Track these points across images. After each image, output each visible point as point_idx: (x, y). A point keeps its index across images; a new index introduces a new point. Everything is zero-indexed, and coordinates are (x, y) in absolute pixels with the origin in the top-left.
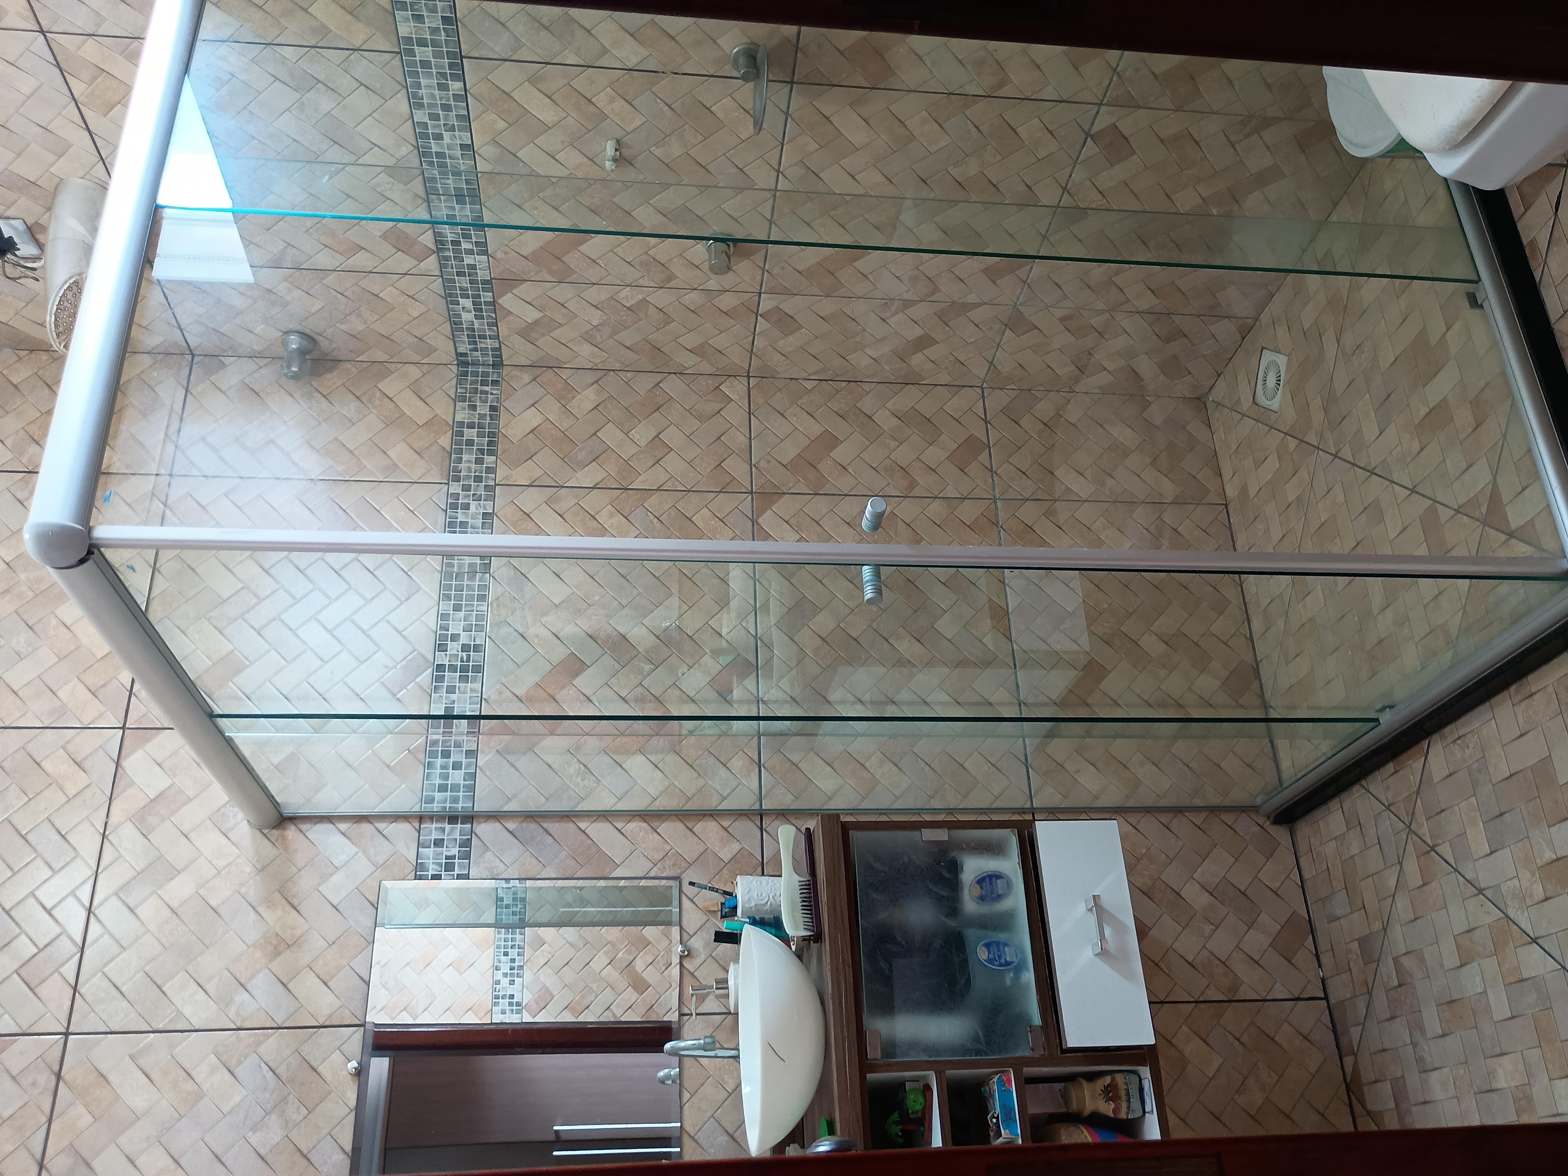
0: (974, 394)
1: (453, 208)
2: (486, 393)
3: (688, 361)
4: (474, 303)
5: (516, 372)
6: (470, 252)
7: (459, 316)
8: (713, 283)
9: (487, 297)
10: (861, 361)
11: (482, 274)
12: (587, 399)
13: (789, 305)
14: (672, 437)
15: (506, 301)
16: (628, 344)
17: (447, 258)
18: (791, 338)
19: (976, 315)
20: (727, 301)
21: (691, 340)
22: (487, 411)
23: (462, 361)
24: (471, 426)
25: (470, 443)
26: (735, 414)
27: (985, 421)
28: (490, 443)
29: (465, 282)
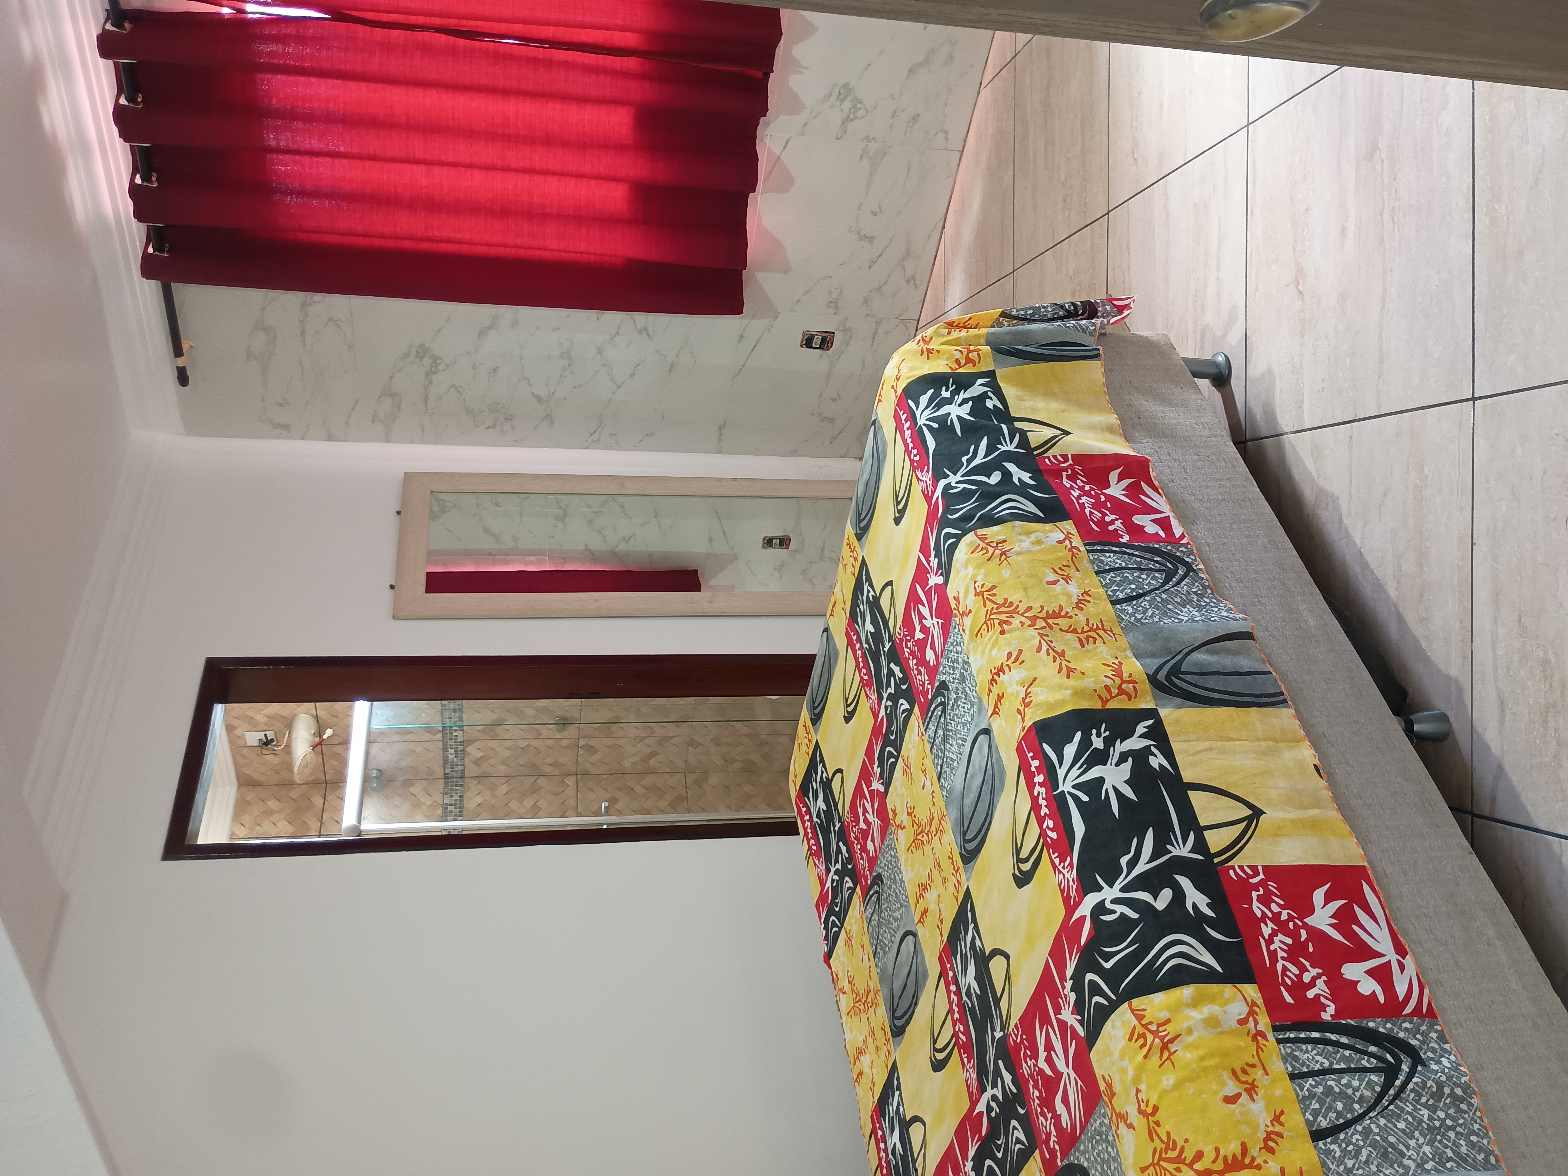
0: (681, 776)
1: (451, 714)
2: (457, 790)
3: (548, 770)
4: (455, 751)
5: (471, 780)
6: (456, 730)
7: (448, 757)
8: (558, 736)
9: (461, 748)
10: (627, 764)
11: (460, 739)
12: (503, 789)
13: (592, 742)
14: (542, 803)
15: (469, 749)
16: (522, 764)
17: (447, 734)
18: (594, 756)
19: (674, 741)
20: (565, 743)
21: (549, 760)
22: (458, 798)
23: (446, 776)
24: (451, 805)
25: (451, 812)
26: (570, 792)
27: (686, 787)
28: (460, 812)
29: (452, 743)
